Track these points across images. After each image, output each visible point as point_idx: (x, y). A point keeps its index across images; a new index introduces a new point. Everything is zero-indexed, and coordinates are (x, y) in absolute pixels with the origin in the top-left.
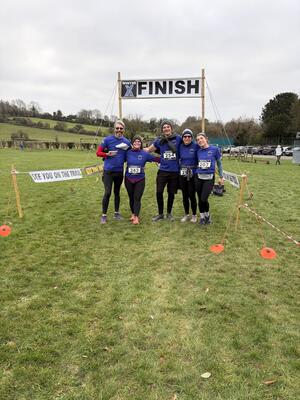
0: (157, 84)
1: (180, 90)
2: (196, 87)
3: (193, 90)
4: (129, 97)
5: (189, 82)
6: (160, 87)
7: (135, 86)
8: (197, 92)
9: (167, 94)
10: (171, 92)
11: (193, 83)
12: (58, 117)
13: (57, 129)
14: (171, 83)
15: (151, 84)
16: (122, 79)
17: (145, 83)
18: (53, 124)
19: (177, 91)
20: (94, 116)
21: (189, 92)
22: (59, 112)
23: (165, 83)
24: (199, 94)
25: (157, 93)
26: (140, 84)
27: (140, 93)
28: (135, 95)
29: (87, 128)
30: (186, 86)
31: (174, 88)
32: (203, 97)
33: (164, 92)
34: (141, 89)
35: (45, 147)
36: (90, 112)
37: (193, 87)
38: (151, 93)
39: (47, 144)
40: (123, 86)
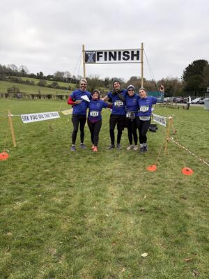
0: (110, 53)
1: (126, 58)
2: (138, 55)
3: (135, 58)
4: (91, 63)
5: (133, 52)
6: (112, 55)
7: (95, 54)
8: (138, 59)
9: (117, 61)
10: (120, 59)
11: (135, 53)
12: (40, 76)
13: (39, 85)
14: (120, 53)
15: (106, 53)
16: (85, 50)
17: (102, 53)
18: (37, 81)
19: (124, 59)
20: (65, 76)
21: (132, 59)
22: (41, 73)
23: (115, 53)
24: (140, 61)
25: (110, 60)
26: (99, 53)
27: (98, 60)
28: (95, 61)
29: (61, 84)
30: (130, 55)
31: (122, 56)
32: (142, 63)
33: (115, 59)
34: (99, 57)
35: (31, 98)
36: (63, 73)
37: (135, 55)
38: (106, 60)
39: (33, 96)
40: (86, 55)
